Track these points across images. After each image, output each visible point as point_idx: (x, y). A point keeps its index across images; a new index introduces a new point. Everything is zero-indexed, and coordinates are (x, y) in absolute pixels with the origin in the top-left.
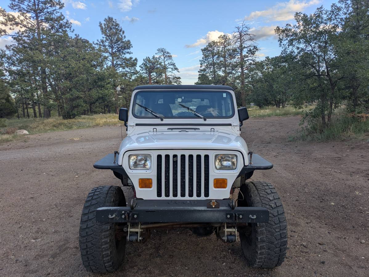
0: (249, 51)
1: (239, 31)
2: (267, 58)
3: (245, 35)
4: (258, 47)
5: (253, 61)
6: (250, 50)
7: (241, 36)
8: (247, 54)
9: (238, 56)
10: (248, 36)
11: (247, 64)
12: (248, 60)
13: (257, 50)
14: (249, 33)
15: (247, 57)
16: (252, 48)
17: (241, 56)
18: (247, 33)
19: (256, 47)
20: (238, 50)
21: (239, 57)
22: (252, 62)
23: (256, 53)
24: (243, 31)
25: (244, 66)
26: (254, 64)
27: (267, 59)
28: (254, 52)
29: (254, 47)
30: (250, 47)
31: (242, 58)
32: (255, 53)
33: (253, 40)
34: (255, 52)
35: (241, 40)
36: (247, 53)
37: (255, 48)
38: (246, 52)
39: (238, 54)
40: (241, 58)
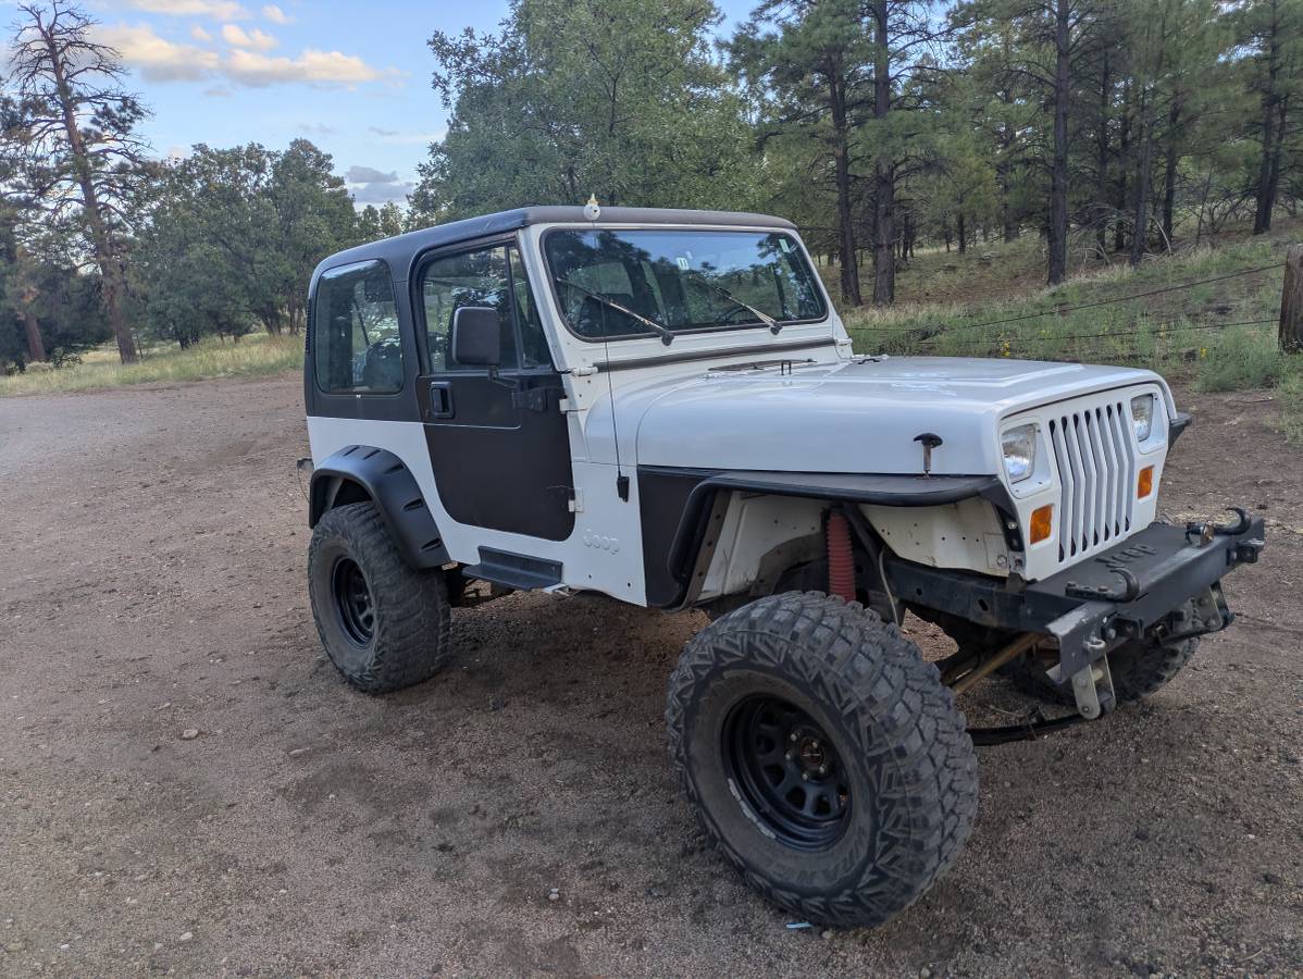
0: (102, 115)
1: (39, 27)
2: (202, 148)
3: (70, 44)
4: (141, 103)
5: (132, 157)
6: (107, 113)
7: (53, 46)
8: (98, 129)
9: (54, 130)
10: (86, 50)
11: (107, 168)
12: (105, 151)
13: (138, 113)
14: (88, 39)
15: (98, 138)
16: (113, 105)
17: (70, 134)
18: (77, 36)
19: (134, 103)
20: (50, 106)
21: (63, 134)
22: (129, 162)
23: (137, 127)
24: (58, 28)
25: (97, 177)
26: (137, 172)
27: (199, 154)
28: (124, 121)
29: (124, 100)
30: (105, 101)
31: (78, 141)
32: (129, 128)
33: (115, 73)
34: (131, 121)
35: (55, 64)
36: (94, 122)
37: (128, 104)
38: (91, 117)
39: (52, 122)
40: (71, 139)
